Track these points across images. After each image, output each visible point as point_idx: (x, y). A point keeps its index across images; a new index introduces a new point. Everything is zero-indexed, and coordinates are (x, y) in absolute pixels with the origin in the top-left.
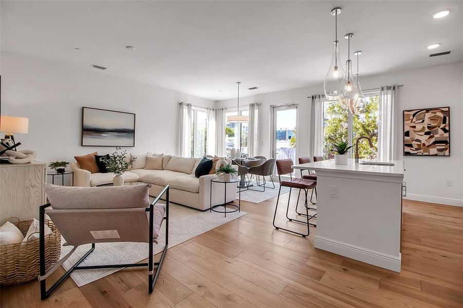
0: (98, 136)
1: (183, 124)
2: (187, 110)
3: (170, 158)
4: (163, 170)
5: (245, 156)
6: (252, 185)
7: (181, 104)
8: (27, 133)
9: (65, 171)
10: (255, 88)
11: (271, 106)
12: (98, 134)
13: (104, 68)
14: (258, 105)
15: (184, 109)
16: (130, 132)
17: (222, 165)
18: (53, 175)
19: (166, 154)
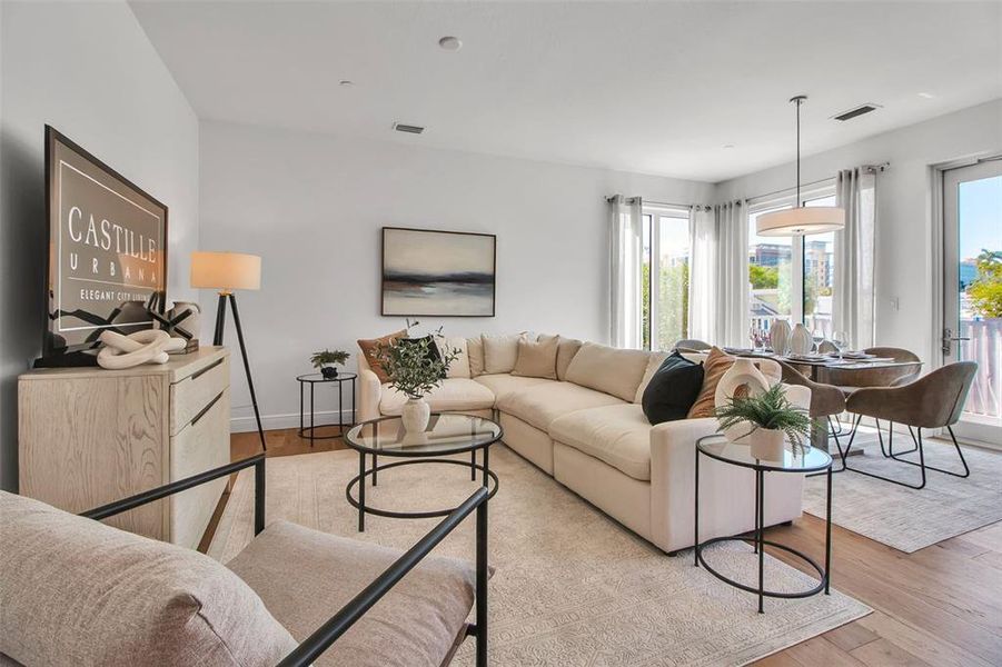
0: (414, 292)
1: (618, 251)
2: (629, 217)
3: (576, 347)
4: (558, 380)
5: (825, 346)
6: (861, 453)
7: (612, 201)
8: (259, 287)
9: (336, 375)
10: (866, 109)
11: (932, 167)
12: (413, 289)
13: (418, 130)
14: (872, 170)
15: (621, 215)
16: (484, 282)
17: (741, 389)
18: (312, 382)
19: (569, 334)
